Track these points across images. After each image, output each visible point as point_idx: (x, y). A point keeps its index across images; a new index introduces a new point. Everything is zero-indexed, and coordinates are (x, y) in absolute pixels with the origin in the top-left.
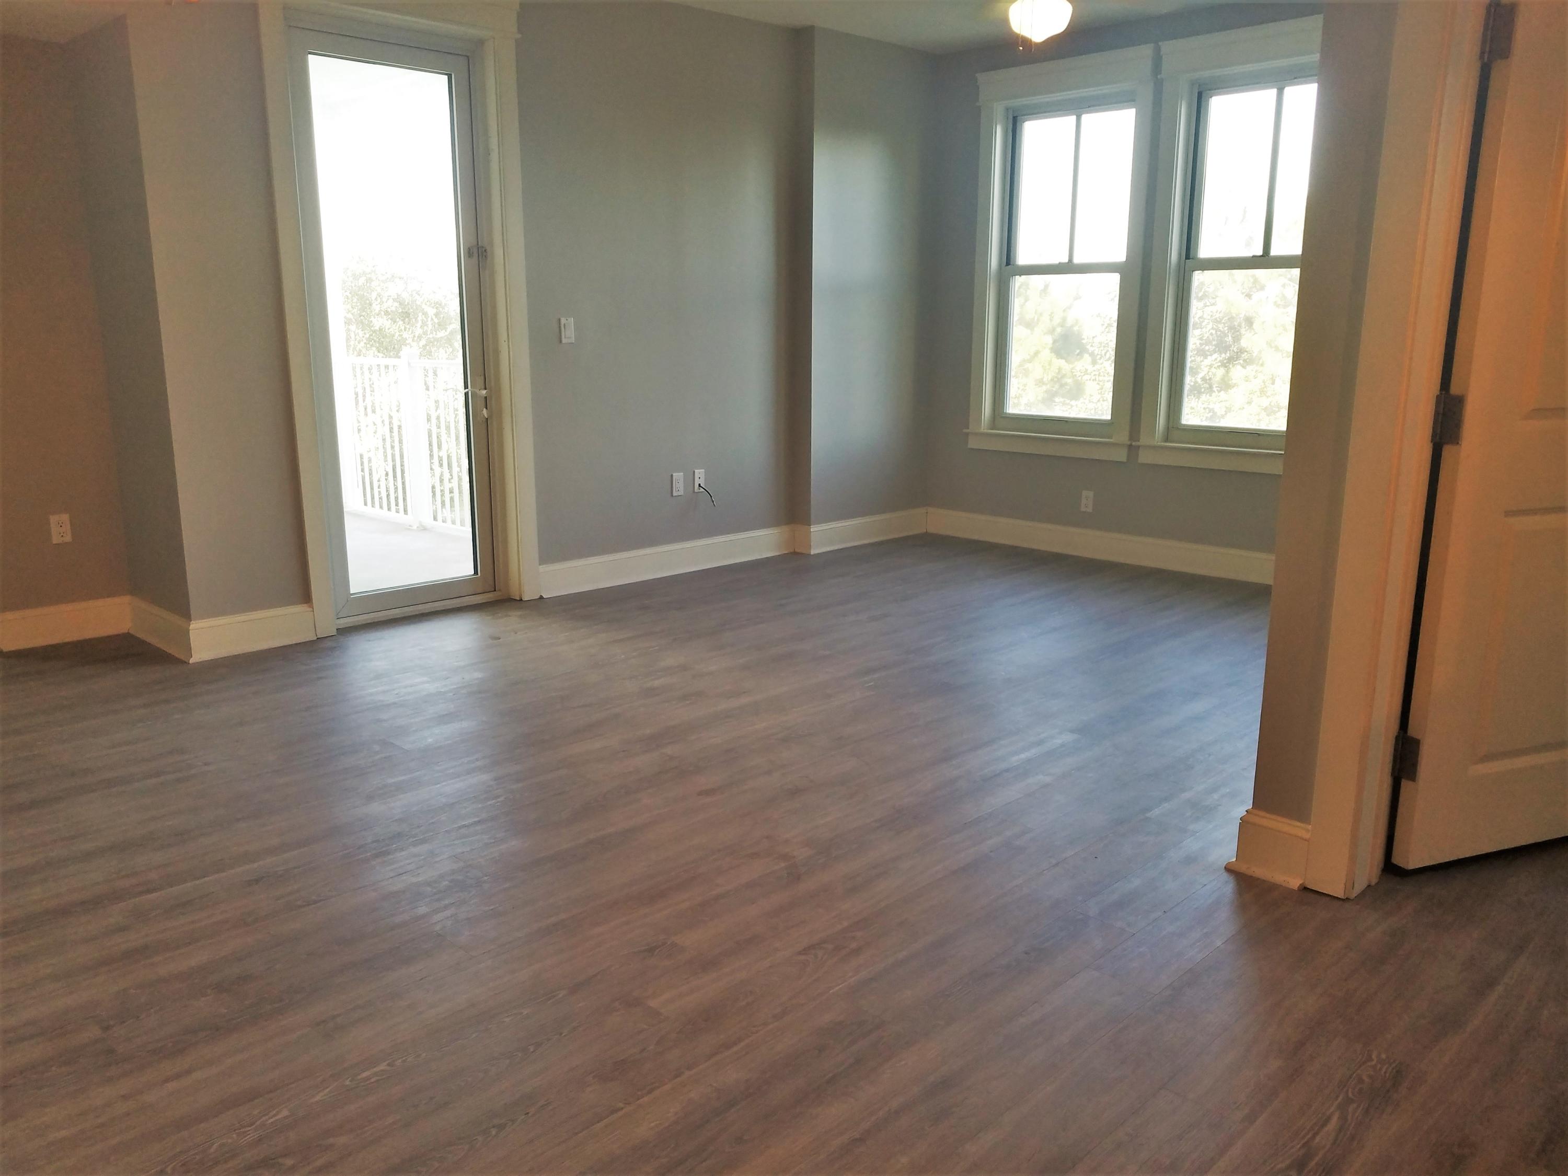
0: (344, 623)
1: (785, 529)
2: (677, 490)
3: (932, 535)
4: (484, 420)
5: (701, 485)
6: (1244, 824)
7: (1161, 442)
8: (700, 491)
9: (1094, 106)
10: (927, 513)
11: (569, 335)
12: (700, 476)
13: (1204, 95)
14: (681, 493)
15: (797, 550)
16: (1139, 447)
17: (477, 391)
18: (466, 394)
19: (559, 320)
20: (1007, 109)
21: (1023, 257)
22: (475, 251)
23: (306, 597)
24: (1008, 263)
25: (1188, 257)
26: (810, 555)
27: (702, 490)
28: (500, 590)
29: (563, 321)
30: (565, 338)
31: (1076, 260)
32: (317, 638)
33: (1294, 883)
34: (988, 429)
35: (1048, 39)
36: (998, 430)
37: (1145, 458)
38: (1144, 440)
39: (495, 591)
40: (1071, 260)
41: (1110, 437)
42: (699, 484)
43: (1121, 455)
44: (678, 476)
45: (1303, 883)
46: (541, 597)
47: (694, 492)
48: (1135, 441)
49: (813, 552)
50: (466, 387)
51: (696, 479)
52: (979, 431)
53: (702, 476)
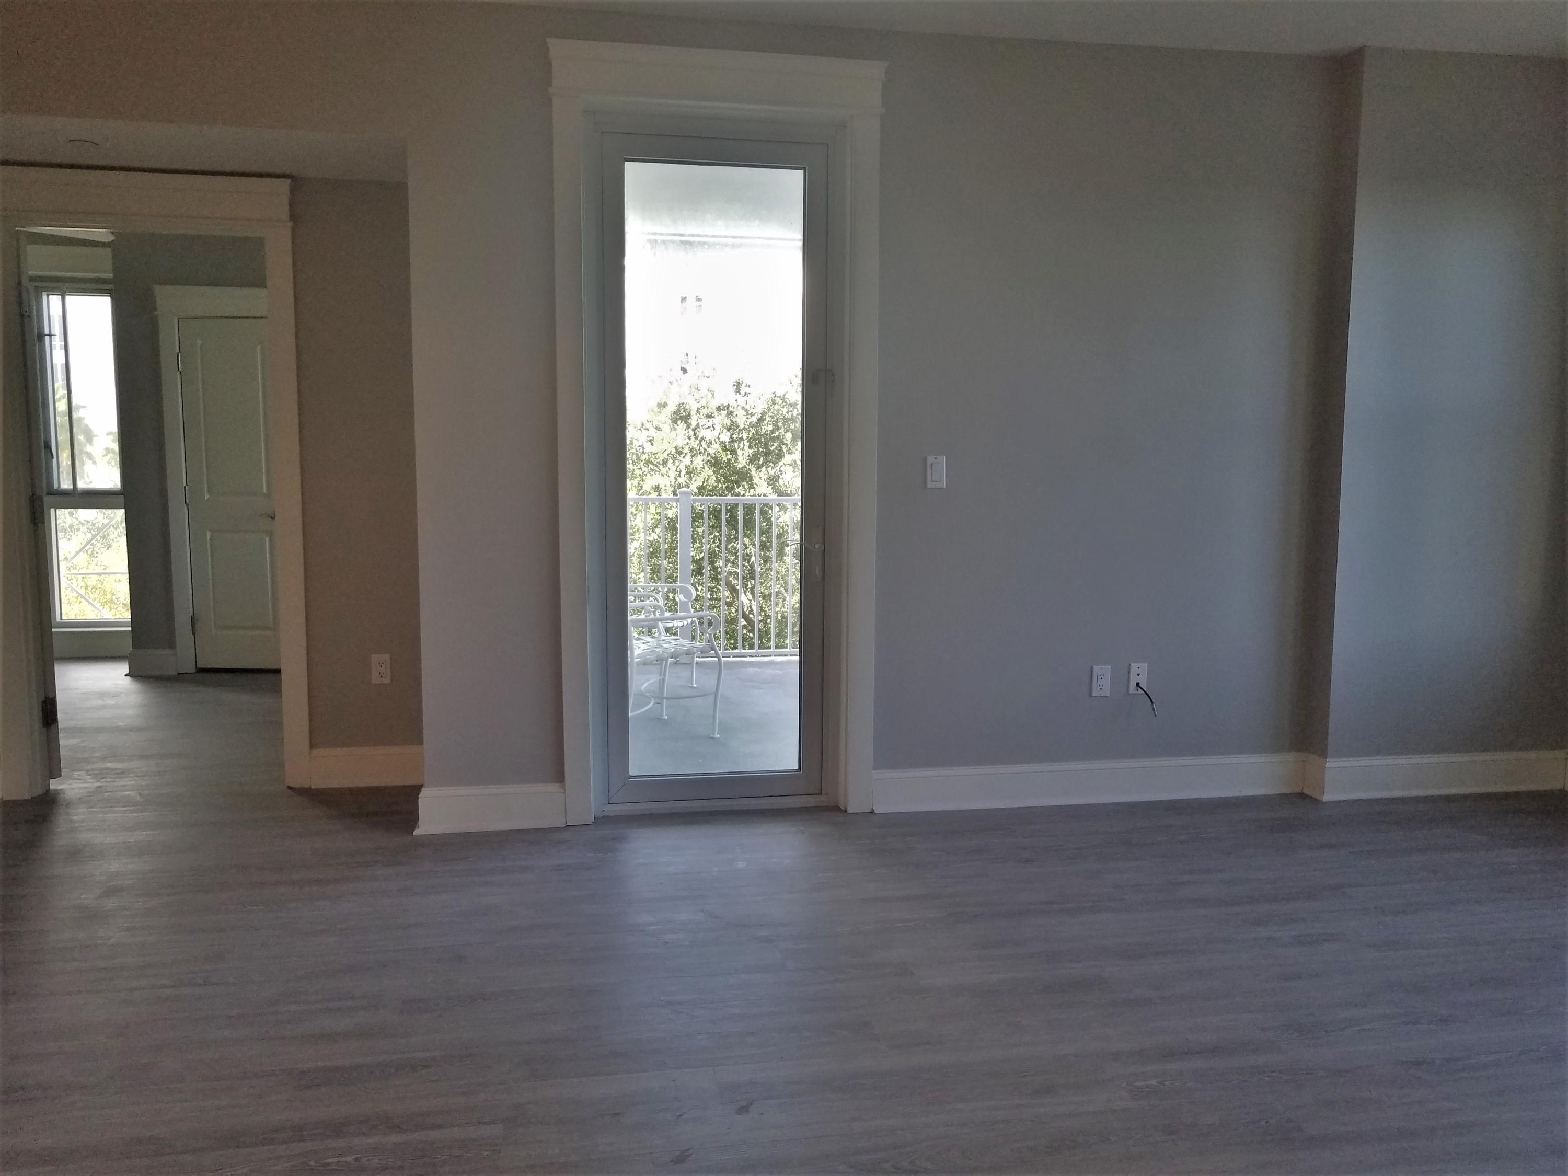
0: (613, 809)
1: (1289, 758)
2: (1100, 689)
5: (1140, 685)
8: (1138, 693)
11: (939, 479)
12: (1137, 673)
14: (1106, 693)
15: (1306, 791)
19: (925, 459)
22: (822, 374)
23: (560, 777)
26: (1321, 801)
27: (1140, 691)
28: (827, 794)
29: (930, 459)
30: (932, 481)
32: (567, 826)
39: (821, 794)
42: (1138, 684)
46: (872, 812)
47: (1128, 694)
49: (1326, 798)
51: (1133, 676)
53: (1144, 674)
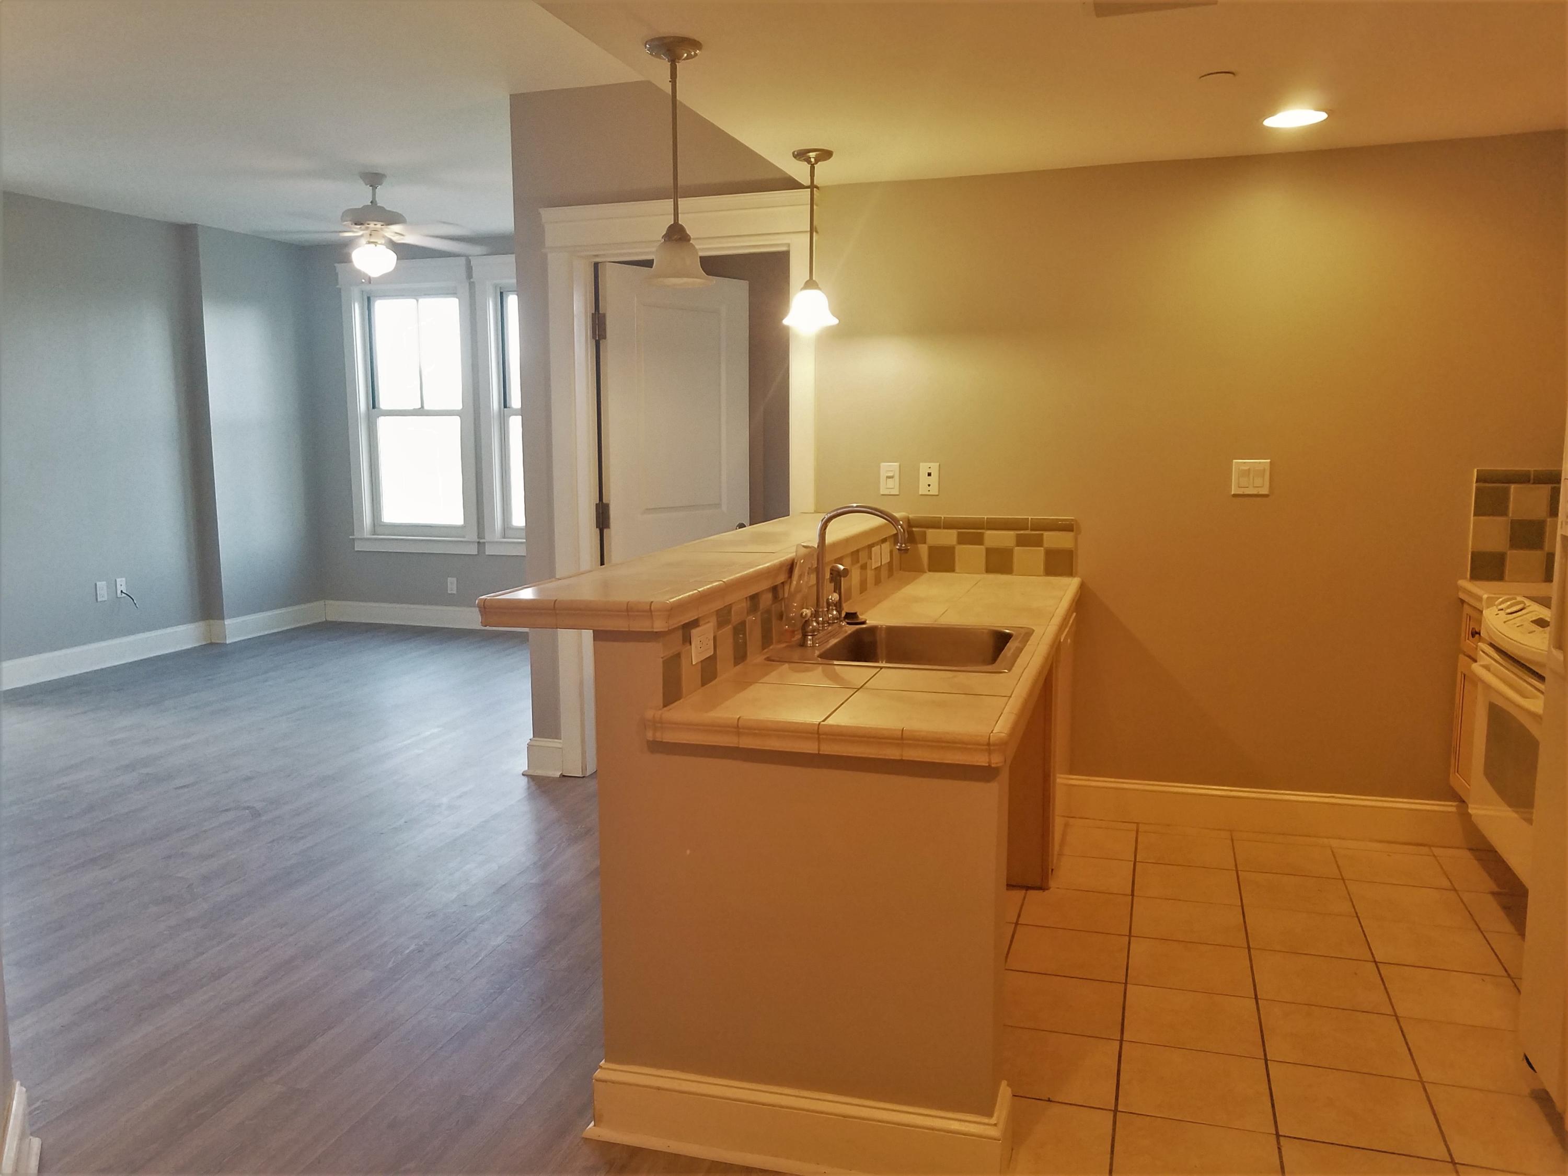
1: (201, 623)
2: (101, 596)
3: (331, 622)
5: (123, 591)
6: (529, 746)
7: (500, 539)
8: (122, 596)
9: (429, 295)
10: (325, 605)
12: (122, 584)
13: (504, 295)
14: (105, 598)
15: (213, 641)
16: (484, 543)
20: (363, 291)
21: (384, 403)
24: (374, 407)
25: (505, 406)
26: (226, 644)
27: (124, 595)
31: (426, 407)
33: (558, 774)
34: (371, 535)
35: (382, 275)
36: (378, 535)
37: (489, 551)
38: (488, 538)
40: (422, 407)
41: (464, 537)
42: (122, 591)
43: (473, 550)
44: (101, 585)
45: (562, 774)
47: (117, 597)
48: (481, 539)
49: (228, 642)
51: (118, 586)
52: (363, 537)
53: (124, 584)
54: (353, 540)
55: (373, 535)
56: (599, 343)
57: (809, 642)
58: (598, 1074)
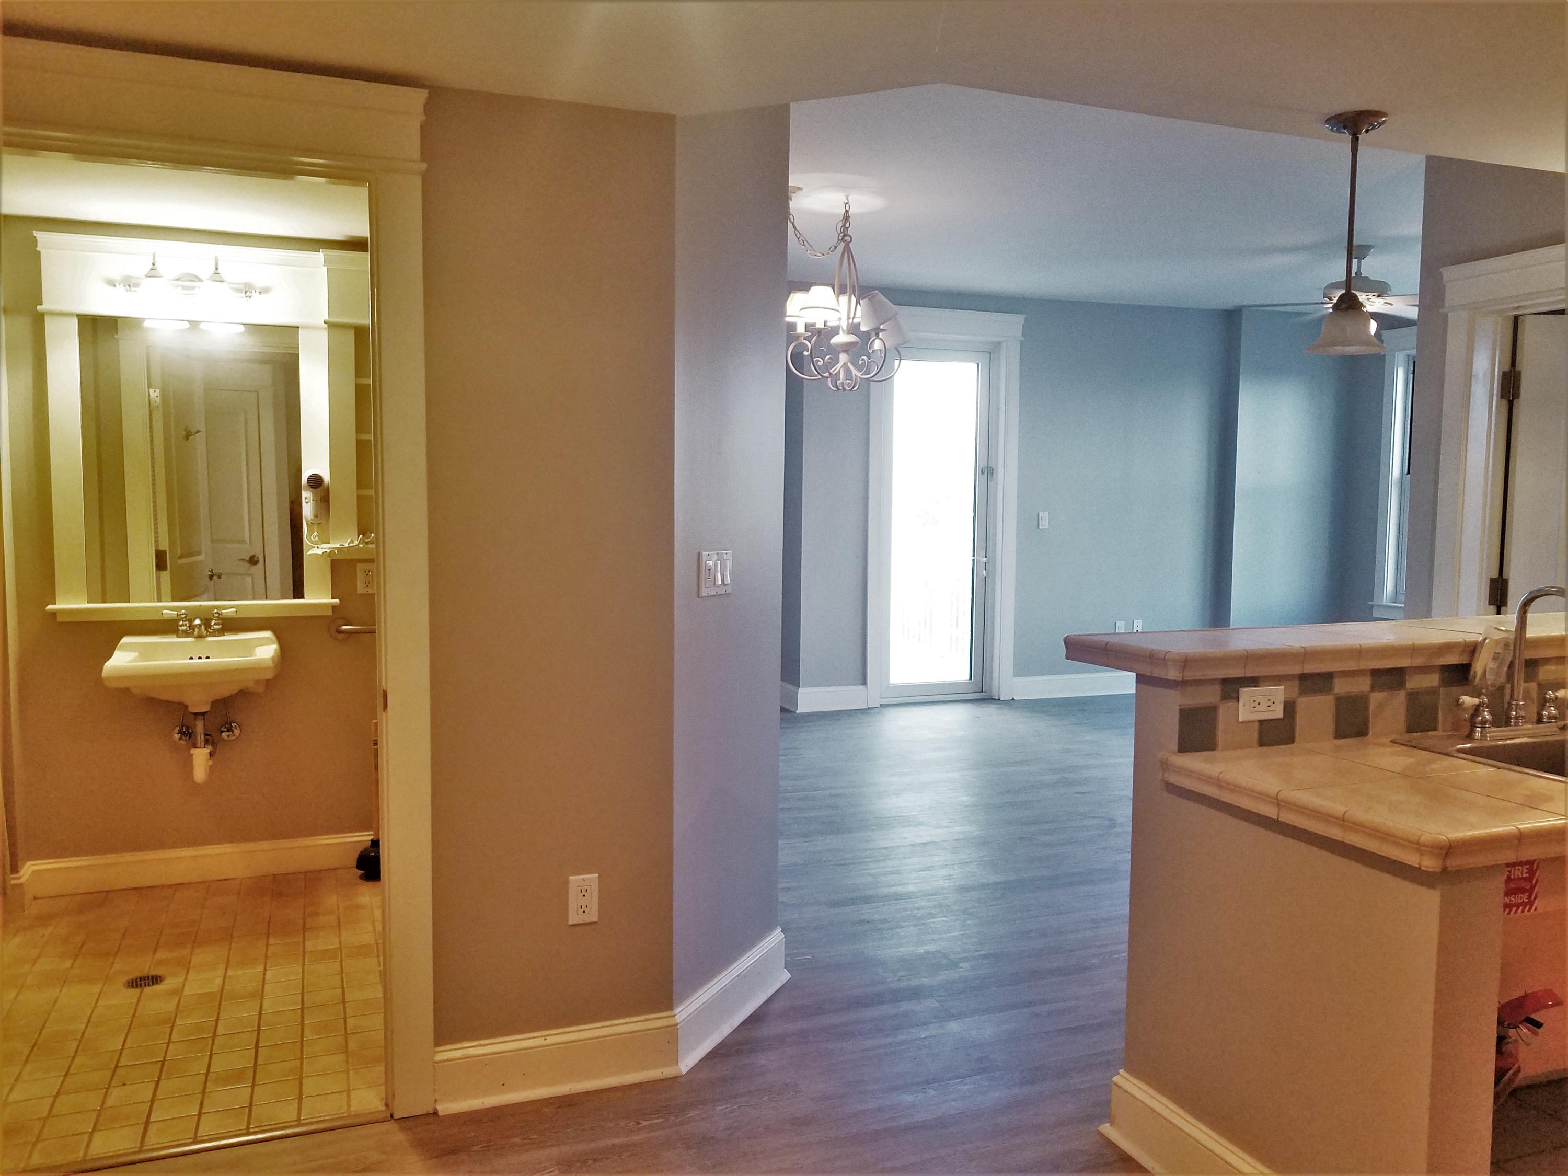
0: (884, 701)
4: (984, 578)
11: (1045, 524)
12: (1138, 624)
17: (980, 558)
18: (973, 560)
19: (1039, 514)
22: (986, 471)
23: (864, 683)
28: (985, 692)
29: (1041, 514)
30: (1042, 525)
32: (867, 708)
34: (1391, 602)
39: (982, 691)
44: (1122, 624)
46: (1013, 699)
50: (974, 556)
51: (1135, 626)
52: (1381, 604)
53: (1140, 626)
54: (1372, 606)
55: (1393, 603)
56: (1512, 404)
57: (1477, 734)
58: (1116, 1079)
